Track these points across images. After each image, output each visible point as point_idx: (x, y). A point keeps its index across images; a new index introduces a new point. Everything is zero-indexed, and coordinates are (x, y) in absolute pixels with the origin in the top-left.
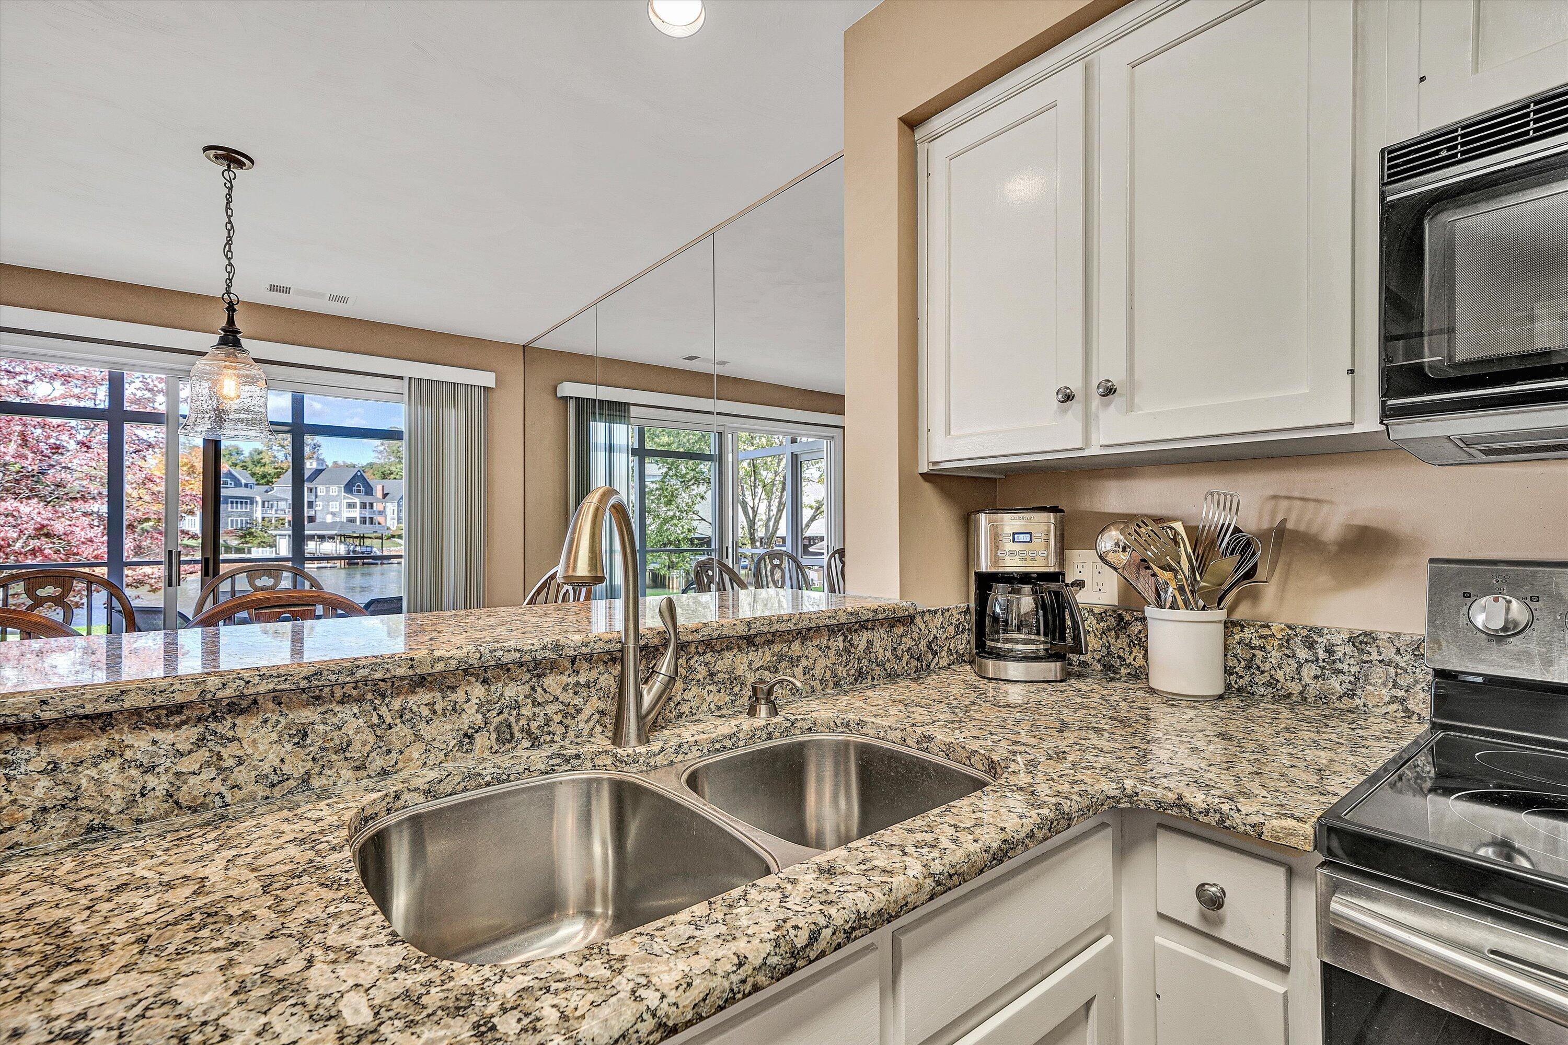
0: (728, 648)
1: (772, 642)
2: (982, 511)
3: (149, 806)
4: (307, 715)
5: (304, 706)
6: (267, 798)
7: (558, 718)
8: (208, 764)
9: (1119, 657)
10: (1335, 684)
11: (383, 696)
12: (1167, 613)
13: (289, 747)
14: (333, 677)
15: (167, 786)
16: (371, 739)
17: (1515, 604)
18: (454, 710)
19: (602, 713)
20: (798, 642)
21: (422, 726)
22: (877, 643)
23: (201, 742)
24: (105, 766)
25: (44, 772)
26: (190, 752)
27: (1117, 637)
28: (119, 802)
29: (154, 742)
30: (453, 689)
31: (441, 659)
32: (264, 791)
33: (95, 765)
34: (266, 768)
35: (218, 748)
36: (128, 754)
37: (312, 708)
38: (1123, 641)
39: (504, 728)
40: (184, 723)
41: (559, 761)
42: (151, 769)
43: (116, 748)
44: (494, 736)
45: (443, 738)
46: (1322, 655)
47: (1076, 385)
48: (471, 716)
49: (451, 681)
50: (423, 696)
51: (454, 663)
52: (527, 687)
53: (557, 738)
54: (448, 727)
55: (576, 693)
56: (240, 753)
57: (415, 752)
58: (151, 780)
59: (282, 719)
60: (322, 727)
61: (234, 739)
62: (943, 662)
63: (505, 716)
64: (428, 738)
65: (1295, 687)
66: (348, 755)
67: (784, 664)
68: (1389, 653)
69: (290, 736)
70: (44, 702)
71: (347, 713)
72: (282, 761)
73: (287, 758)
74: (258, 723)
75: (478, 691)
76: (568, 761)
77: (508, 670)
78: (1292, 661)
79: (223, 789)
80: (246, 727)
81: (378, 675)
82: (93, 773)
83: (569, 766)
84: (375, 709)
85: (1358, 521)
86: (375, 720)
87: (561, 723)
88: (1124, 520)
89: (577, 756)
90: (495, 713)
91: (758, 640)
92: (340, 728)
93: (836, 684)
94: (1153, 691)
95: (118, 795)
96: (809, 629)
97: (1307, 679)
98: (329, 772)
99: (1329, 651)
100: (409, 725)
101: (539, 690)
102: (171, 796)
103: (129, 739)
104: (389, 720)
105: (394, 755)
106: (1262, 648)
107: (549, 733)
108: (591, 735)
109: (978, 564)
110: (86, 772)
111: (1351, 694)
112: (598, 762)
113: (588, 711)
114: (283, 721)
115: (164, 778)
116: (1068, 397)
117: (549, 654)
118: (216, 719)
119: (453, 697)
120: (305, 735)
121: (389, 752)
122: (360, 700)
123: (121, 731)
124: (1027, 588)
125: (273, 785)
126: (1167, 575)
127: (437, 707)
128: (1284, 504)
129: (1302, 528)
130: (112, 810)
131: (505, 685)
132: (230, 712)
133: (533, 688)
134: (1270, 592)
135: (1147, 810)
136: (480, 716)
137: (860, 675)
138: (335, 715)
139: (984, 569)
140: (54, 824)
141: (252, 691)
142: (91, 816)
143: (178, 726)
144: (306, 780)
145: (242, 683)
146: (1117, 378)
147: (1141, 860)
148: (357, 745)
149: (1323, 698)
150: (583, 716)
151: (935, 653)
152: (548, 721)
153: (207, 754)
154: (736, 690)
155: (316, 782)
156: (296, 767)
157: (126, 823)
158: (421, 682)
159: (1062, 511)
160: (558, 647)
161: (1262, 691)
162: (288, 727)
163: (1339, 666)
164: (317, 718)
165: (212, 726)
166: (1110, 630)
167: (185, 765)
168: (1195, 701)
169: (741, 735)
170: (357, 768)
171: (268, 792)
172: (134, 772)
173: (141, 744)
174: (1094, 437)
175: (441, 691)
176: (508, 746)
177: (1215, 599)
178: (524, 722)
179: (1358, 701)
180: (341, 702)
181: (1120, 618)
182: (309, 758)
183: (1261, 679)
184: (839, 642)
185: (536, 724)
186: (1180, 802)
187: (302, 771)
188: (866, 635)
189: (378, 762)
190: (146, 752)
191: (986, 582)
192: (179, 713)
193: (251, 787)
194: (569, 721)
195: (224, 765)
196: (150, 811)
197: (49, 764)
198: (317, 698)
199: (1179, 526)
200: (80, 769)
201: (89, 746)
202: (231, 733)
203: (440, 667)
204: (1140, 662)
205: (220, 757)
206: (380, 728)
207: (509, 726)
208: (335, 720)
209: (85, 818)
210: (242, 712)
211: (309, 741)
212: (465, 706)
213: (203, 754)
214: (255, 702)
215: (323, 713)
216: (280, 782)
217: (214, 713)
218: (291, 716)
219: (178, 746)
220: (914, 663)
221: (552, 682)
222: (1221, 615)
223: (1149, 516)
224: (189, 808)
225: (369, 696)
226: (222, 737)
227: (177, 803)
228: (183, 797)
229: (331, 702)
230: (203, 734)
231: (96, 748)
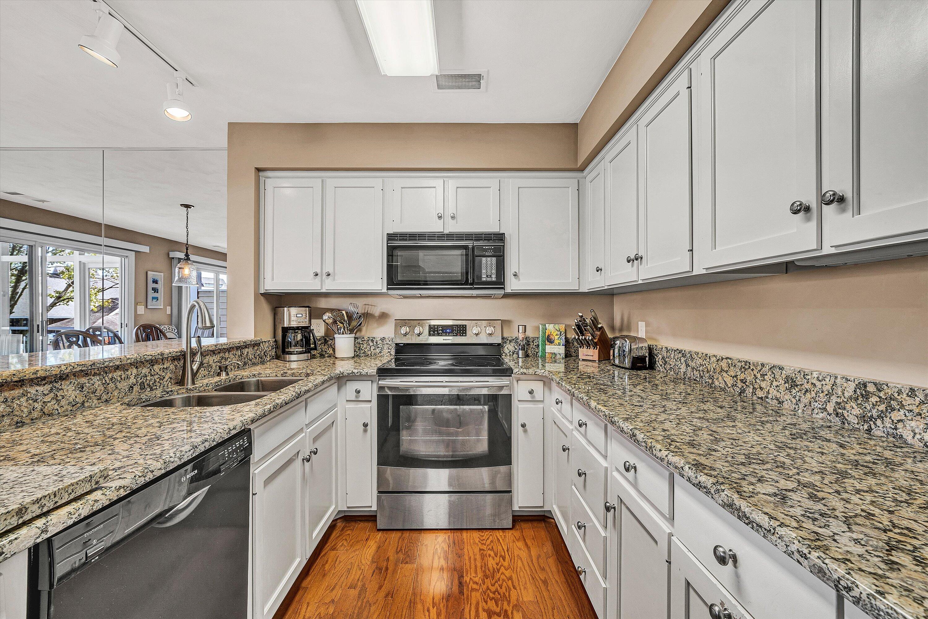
0: (207, 355)
1: (220, 353)
2: (286, 307)
3: (35, 414)
4: (83, 380)
5: (83, 377)
6: (71, 410)
7: (158, 380)
8: (53, 398)
9: (325, 351)
10: (378, 351)
11: (106, 373)
12: (341, 336)
13: (78, 392)
14: (98, 365)
15: (41, 407)
16: (103, 388)
17: (408, 328)
18: (127, 378)
19: (171, 378)
20: (227, 352)
21: (118, 384)
22: (250, 353)
23: (51, 391)
24: (22, 400)
25: (3, 402)
26: (48, 394)
27: (324, 345)
28: (26, 413)
29: (37, 391)
30: (127, 370)
31: (129, 358)
32: (70, 408)
33: (19, 399)
34: (71, 400)
35: (57, 393)
36: (29, 395)
37: (85, 377)
38: (326, 347)
39: (142, 384)
40: (46, 383)
41: (165, 393)
42: (36, 401)
43: (25, 393)
44: (139, 387)
45: (124, 388)
46: (375, 344)
47: (319, 271)
48: (132, 380)
49: (126, 367)
50: (119, 373)
51: (133, 360)
52: (149, 369)
53: (158, 388)
54: (126, 384)
55: (163, 371)
56: (63, 394)
57: (116, 393)
58: (36, 405)
59: (76, 382)
60: (88, 384)
61: (62, 389)
62: (268, 359)
63: (143, 380)
64: (120, 388)
65: (369, 353)
66: (96, 394)
67: (223, 360)
68: (388, 342)
69: (78, 388)
70: (14, 375)
71: (96, 379)
72: (76, 397)
73: (77, 395)
74: (69, 384)
75: (135, 371)
76: (168, 393)
77: (143, 363)
78: (369, 346)
79: (58, 408)
80: (65, 385)
81: (111, 364)
82: (18, 402)
83: (169, 395)
84: (104, 378)
85: (382, 311)
86: (104, 382)
87: (159, 382)
88: (331, 310)
89: (171, 391)
90: (140, 378)
91: (216, 352)
92: (93, 385)
93: (238, 367)
94: (336, 358)
95: (26, 410)
96: (230, 348)
97: (372, 350)
98: (90, 401)
99: (376, 343)
100: (114, 383)
101: (152, 370)
102: (42, 410)
103: (29, 390)
104: (108, 382)
105: (109, 394)
106: (362, 344)
107: (155, 386)
108: (167, 386)
109: (284, 324)
110: (16, 402)
111: (380, 352)
112: (179, 392)
113: (167, 378)
114: (76, 383)
115: (40, 404)
116: (317, 275)
117: (160, 357)
118: (56, 382)
119: (127, 373)
120: (83, 388)
121: (108, 393)
122: (99, 374)
123: (26, 387)
124: (299, 332)
125: (73, 406)
126: (341, 325)
127: (122, 377)
128: (367, 306)
129: (371, 313)
130: (24, 416)
131: (143, 369)
132: (60, 379)
133: (151, 370)
134: (364, 329)
135: (346, 376)
136: (135, 380)
137: (245, 364)
138: (92, 380)
139: (286, 325)
140: (6, 421)
141: (75, 370)
142: (17, 418)
143: (44, 385)
144: (83, 402)
145: (72, 367)
146: (331, 272)
147: (343, 390)
148: (98, 391)
149: (375, 354)
150: (165, 380)
151: (266, 356)
152: (155, 381)
153: (53, 395)
154: (210, 370)
155: (86, 405)
156: (80, 399)
157: (28, 420)
158: (117, 368)
159: (311, 307)
160: (162, 354)
161: (362, 355)
162: (78, 385)
163: (378, 346)
164: (87, 381)
165: (55, 384)
166: (322, 343)
167: (47, 399)
168: (348, 358)
169: (222, 381)
170: (98, 399)
171: (72, 408)
172: (31, 402)
173: (33, 391)
174: (324, 287)
175: (124, 371)
176: (143, 390)
177: (351, 331)
178: (148, 382)
179: (382, 354)
180: (94, 376)
181: (326, 339)
182: (84, 396)
183: (362, 352)
184: (239, 353)
185: (152, 382)
186: (353, 373)
187: (82, 400)
188: (247, 350)
189: (105, 397)
190: (34, 394)
191: (285, 330)
192: (45, 380)
193: (66, 407)
194: (161, 381)
195: (58, 398)
196: (36, 416)
197: (4, 399)
198: (86, 374)
199: (344, 312)
200: (14, 401)
201: (17, 392)
202: (60, 387)
203: (129, 361)
204: (331, 352)
205: (57, 396)
206: (105, 384)
207: (144, 383)
208: (92, 382)
209: (16, 419)
210: (64, 379)
211: (84, 390)
212: (131, 377)
213: (52, 395)
214: (68, 376)
215: (88, 379)
216: (75, 405)
217: (55, 380)
218: (78, 381)
219: (44, 392)
220: (260, 359)
221: (156, 367)
222: (353, 335)
223: (337, 309)
224: (48, 414)
225: (102, 373)
226: (58, 388)
227: (44, 413)
228: (46, 410)
229: (91, 375)
230: (51, 388)
231: (19, 393)
